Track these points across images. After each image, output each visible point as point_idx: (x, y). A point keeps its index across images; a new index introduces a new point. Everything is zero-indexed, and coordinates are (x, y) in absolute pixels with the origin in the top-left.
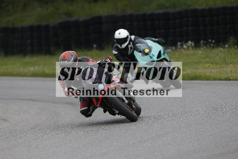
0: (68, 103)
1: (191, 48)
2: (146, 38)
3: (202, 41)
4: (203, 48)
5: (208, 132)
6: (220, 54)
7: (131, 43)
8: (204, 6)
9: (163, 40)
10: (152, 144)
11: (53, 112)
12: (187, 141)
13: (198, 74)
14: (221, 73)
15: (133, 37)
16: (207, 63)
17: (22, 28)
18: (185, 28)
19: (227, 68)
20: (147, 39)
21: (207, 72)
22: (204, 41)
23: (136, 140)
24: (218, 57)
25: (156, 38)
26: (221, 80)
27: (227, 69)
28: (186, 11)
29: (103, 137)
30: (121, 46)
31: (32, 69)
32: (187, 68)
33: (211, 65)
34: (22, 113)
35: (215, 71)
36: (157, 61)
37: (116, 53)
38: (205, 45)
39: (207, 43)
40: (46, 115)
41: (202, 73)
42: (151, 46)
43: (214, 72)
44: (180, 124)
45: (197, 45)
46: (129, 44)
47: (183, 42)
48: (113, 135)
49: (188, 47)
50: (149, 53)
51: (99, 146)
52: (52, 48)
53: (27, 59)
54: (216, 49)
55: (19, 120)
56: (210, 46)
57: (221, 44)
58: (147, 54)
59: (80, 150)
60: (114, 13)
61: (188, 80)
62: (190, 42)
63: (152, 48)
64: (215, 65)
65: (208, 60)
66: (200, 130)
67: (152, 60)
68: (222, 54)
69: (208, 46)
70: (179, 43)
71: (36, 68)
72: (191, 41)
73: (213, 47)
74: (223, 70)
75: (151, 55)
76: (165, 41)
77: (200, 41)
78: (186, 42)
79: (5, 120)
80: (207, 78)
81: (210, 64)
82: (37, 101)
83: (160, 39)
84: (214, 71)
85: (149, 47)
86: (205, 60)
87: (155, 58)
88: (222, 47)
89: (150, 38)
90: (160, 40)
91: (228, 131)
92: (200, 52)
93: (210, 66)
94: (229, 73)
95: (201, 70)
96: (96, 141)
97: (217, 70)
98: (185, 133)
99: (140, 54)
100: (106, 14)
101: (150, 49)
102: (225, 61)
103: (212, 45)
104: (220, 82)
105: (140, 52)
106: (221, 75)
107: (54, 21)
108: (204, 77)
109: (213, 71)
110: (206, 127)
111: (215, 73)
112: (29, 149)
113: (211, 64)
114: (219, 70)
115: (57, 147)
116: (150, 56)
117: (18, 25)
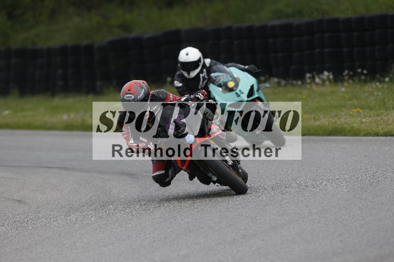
0: (124, 173)
1: (327, 83)
2: (229, 64)
3: (346, 72)
4: (348, 82)
5: (356, 221)
6: (375, 93)
7: (205, 70)
8: (349, 14)
9: (256, 69)
10: (263, 240)
11: (100, 189)
12: (321, 236)
13: (340, 127)
14: (377, 124)
15: (208, 61)
16: (355, 107)
17: (49, 50)
18: (317, 50)
19: (387, 115)
20: (230, 66)
21: (355, 123)
22: (349, 71)
23: (236, 234)
24: (372, 98)
25: (245, 65)
26: (377, 135)
27: (388, 117)
28: (320, 22)
29: (183, 229)
30: (189, 74)
31: (65, 117)
32: (321, 116)
33: (361, 111)
34: (49, 190)
35: (368, 121)
36: (247, 101)
37: (180, 85)
38: (351, 77)
39: (354, 75)
40: (88, 194)
41: (345, 123)
42: (238, 78)
43: (365, 122)
44: (309, 207)
45: (338, 78)
46: (201, 72)
47: (315, 73)
48: (199, 226)
49: (324, 81)
50: (235, 89)
51: (176, 244)
52: (98, 83)
53: (58, 101)
54: (369, 84)
55: (43, 201)
56: (360, 80)
57: (378, 76)
58: (231, 90)
59: (145, 251)
60: (200, 25)
61: (323, 136)
62: (326, 73)
63: (239, 80)
64: (367, 111)
65: (356, 102)
66: (343, 217)
67: (239, 99)
68: (380, 93)
69: (356, 79)
70: (308, 75)
71: (72, 115)
72: (329, 71)
73: (365, 82)
74: (382, 119)
75: (238, 91)
76: (259, 70)
77: (343, 71)
78: (320, 72)
79: (20, 201)
80: (355, 133)
81: (359, 109)
82: (74, 169)
83: (252, 66)
84: (366, 120)
85: (235, 78)
86: (351, 102)
87: (244, 97)
88: (380, 82)
89: (235, 64)
90: (252, 68)
91: (390, 220)
92: (343, 89)
93: (360, 113)
94: (392, 124)
95: (344, 120)
96: (171, 236)
97: (370, 119)
98: (319, 222)
99: (220, 89)
100: (188, 27)
101: (237, 82)
102: (385, 103)
103: (363, 77)
104: (376, 138)
105: (220, 86)
106: (377, 127)
107: (101, 39)
108: (349, 131)
109: (364, 120)
110: (353, 212)
111: (367, 125)
112: (61, 249)
113: (361, 109)
114: (375, 118)
115: (106, 247)
116: (237, 93)
117: (42, 45)
